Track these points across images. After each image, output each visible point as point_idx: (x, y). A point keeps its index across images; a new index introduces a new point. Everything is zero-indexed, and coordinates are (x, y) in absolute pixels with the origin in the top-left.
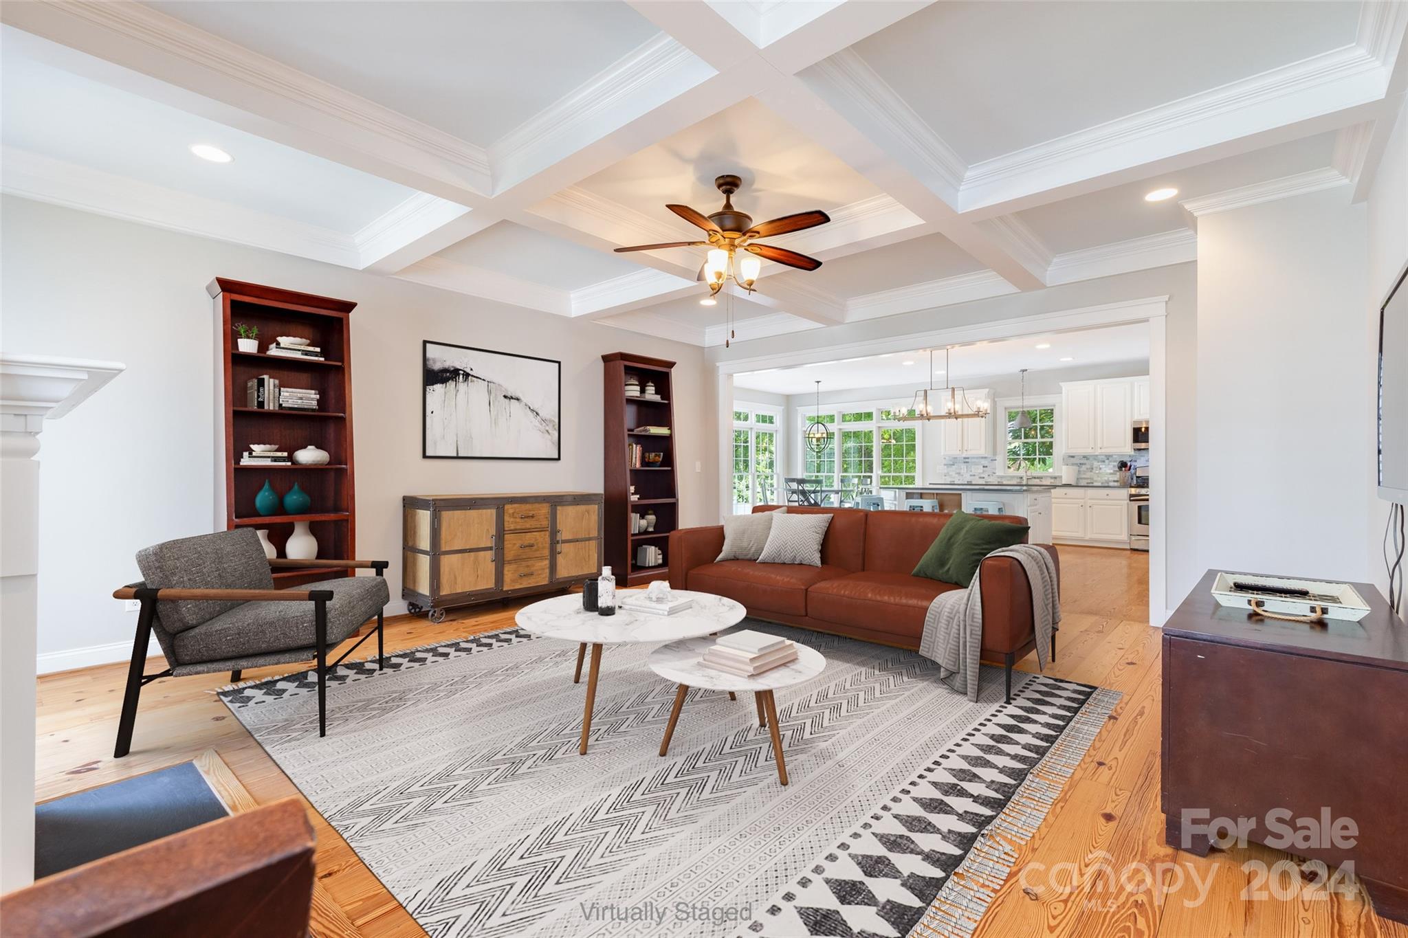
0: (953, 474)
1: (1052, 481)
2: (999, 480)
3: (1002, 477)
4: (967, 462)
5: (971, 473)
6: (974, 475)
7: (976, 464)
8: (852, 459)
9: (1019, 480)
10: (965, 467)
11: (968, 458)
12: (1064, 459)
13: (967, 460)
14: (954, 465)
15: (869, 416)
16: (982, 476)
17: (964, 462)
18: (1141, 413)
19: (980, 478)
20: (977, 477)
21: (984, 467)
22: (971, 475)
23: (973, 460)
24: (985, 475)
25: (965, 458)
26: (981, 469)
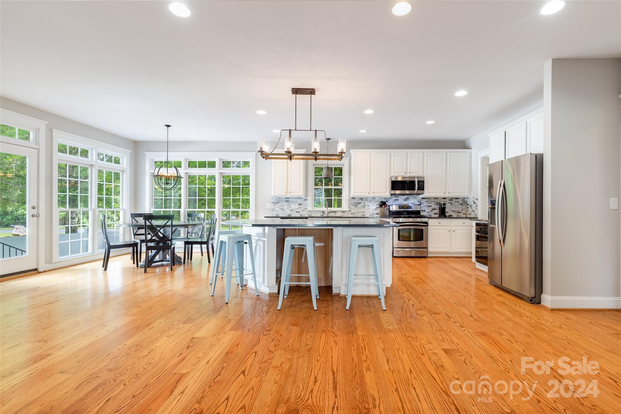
0: (278, 209)
1: (342, 214)
2: (309, 213)
3: (311, 211)
4: (288, 201)
5: (291, 209)
6: (293, 210)
7: (293, 202)
8: (197, 198)
9: (322, 214)
10: (287, 204)
11: (289, 198)
12: (349, 200)
13: (288, 200)
14: (279, 203)
15: (212, 165)
16: (298, 211)
17: (286, 201)
18: (395, 172)
19: (297, 212)
20: (294, 212)
21: (299, 204)
22: (290, 210)
23: (292, 200)
24: (300, 210)
25: (286, 198)
26: (297, 206)
